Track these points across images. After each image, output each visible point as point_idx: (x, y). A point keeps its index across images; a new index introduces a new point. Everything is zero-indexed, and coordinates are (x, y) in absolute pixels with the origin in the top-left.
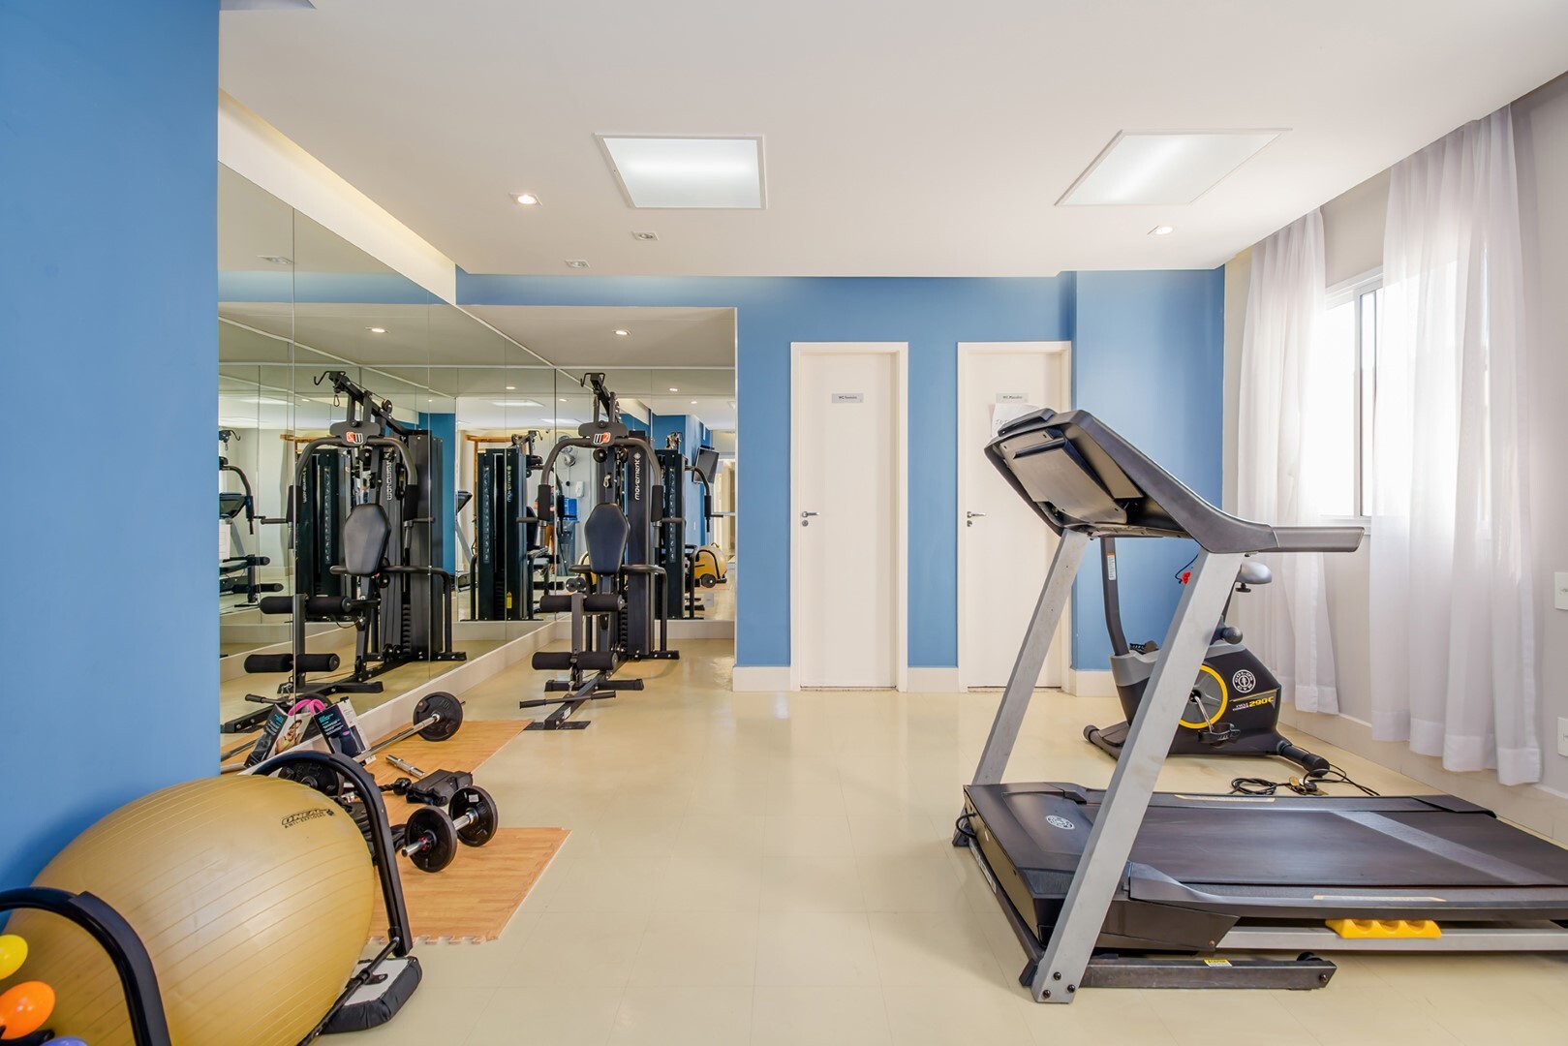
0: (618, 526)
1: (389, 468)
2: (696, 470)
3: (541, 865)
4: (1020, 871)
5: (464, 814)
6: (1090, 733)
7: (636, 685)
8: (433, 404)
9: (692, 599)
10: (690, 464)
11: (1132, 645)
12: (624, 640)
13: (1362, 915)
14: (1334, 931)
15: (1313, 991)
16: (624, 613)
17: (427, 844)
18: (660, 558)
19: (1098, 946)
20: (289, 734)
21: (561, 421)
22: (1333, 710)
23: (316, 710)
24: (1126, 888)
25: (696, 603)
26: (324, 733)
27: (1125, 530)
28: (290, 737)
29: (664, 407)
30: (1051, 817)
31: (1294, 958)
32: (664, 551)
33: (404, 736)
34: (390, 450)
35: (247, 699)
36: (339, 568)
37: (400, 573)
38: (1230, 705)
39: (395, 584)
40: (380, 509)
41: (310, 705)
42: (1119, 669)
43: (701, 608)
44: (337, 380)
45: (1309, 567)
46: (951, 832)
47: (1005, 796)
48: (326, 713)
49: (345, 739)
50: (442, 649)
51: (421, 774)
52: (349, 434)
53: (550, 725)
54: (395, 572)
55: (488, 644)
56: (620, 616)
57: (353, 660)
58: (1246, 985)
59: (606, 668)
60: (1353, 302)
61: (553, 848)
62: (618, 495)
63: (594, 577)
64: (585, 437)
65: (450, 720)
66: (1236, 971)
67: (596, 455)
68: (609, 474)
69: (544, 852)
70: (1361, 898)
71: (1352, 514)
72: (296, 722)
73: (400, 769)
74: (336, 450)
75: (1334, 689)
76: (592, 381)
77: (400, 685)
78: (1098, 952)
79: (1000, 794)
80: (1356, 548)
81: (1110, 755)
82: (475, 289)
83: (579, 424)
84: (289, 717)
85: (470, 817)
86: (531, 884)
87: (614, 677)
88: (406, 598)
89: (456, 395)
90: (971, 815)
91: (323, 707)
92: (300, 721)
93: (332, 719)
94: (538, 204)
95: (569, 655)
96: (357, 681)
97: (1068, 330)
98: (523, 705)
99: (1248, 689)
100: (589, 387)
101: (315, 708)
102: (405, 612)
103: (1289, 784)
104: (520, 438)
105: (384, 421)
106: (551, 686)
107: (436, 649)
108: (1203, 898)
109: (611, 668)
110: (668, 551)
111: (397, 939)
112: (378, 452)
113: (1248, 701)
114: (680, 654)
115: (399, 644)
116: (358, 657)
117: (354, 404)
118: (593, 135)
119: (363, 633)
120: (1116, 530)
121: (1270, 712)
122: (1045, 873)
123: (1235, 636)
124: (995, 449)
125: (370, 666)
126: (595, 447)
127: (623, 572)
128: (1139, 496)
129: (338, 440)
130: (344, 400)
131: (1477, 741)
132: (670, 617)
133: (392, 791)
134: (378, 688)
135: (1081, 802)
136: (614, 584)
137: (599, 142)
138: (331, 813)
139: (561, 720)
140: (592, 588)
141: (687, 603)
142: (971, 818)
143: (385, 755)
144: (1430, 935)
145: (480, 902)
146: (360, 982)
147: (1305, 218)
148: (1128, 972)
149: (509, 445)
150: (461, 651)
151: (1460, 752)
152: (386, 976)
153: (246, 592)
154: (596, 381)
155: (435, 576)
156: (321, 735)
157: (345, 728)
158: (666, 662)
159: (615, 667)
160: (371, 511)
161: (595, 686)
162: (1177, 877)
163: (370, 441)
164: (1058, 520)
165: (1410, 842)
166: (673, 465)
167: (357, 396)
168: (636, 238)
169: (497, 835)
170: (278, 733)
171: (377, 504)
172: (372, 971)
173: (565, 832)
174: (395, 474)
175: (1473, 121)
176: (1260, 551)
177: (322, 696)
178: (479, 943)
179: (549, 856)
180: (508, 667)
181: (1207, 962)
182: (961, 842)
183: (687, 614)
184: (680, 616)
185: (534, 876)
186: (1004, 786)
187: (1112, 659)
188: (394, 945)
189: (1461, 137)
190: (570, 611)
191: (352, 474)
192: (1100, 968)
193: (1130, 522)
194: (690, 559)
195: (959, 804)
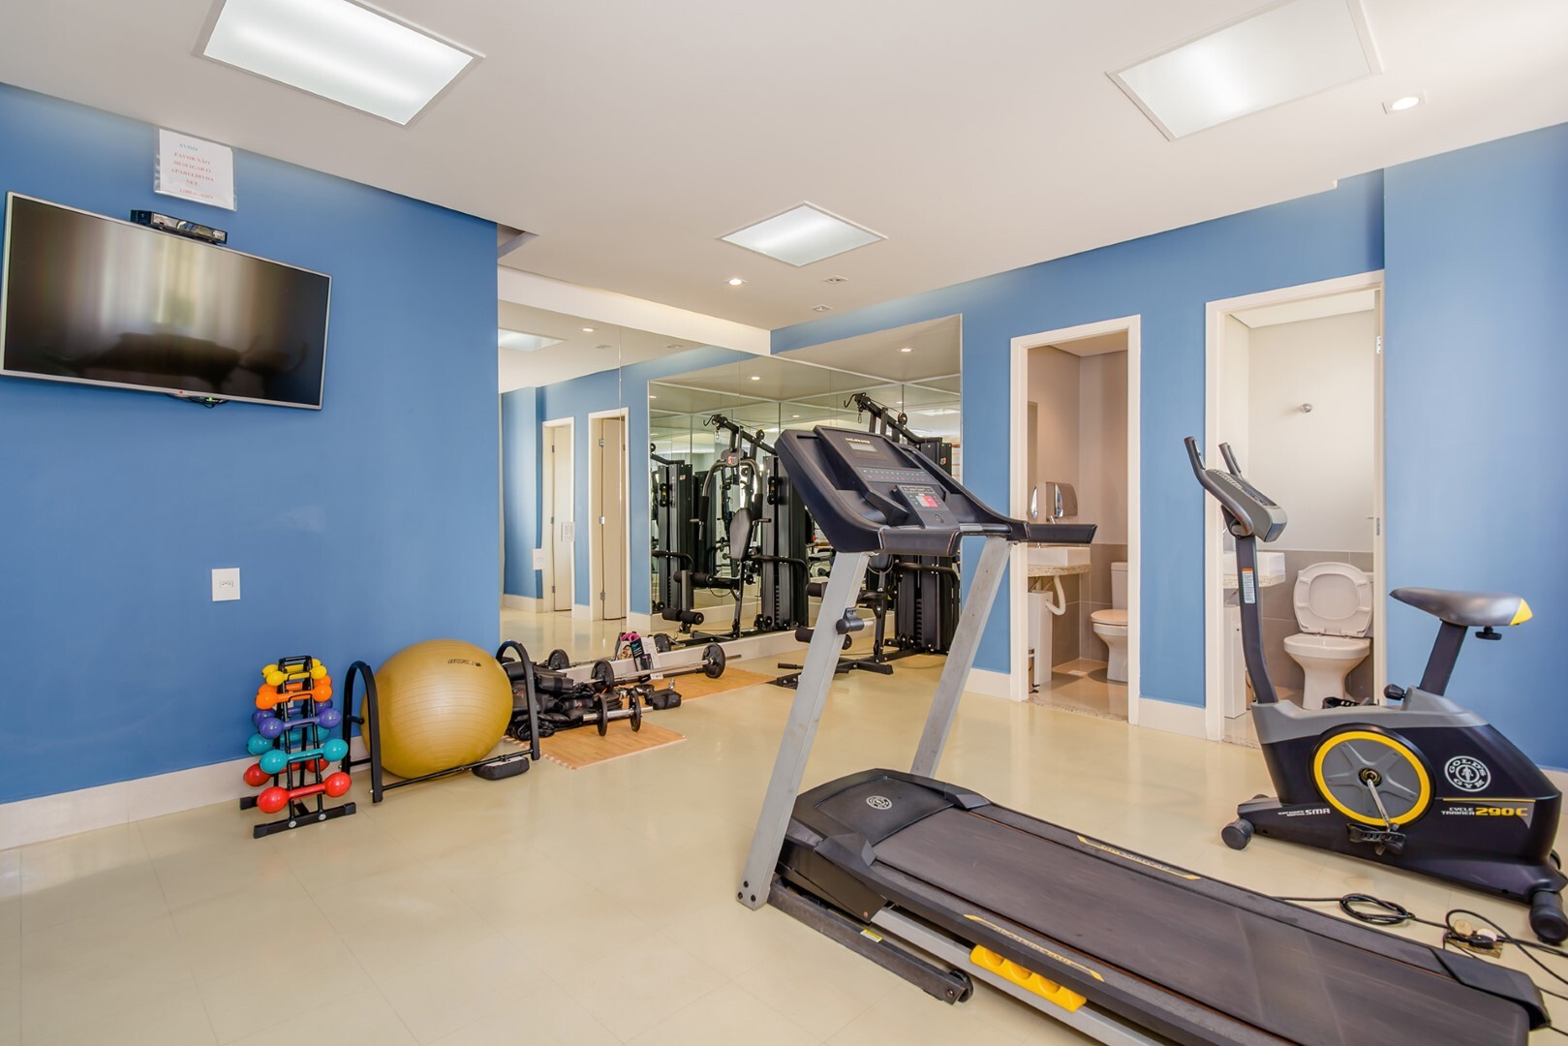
3: (644, 748)
14: (970, 953)
20: (623, 653)
23: (632, 640)
26: (634, 655)
31: (945, 969)
37: (773, 561)
38: (1434, 805)
40: (749, 512)
42: (1258, 720)
48: (635, 642)
49: (644, 661)
52: (729, 458)
56: (916, 611)
58: (887, 965)
61: (662, 743)
65: (718, 664)
66: (880, 949)
69: (655, 743)
72: (626, 646)
82: (783, 341)
84: (622, 642)
88: (777, 581)
93: (637, 647)
94: (743, 283)
97: (1379, 255)
99: (1474, 787)
103: (1449, 928)
105: (755, 446)
113: (1475, 806)
135: (959, 807)
138: (478, 665)
144: (1067, 1003)
146: (499, 759)
160: (744, 513)
173: (681, 738)
179: (653, 745)
181: (862, 930)
185: (632, 751)
187: (1251, 706)
188: (530, 752)
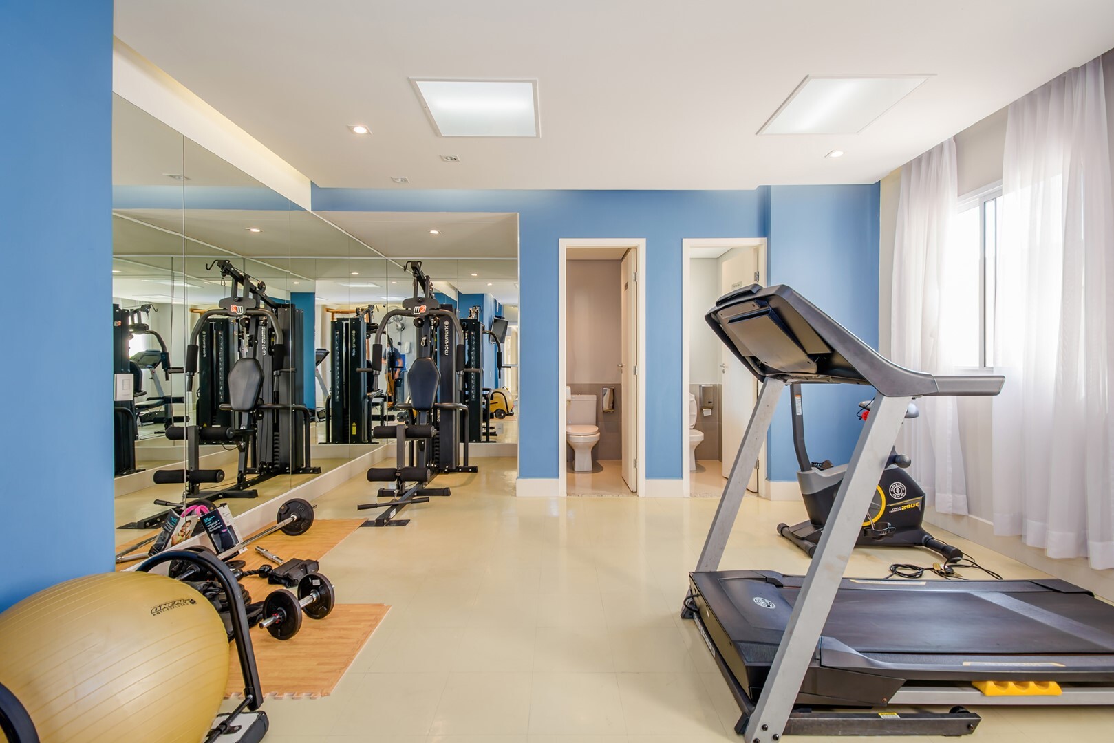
0: (432, 374)
1: (263, 332)
2: (491, 333)
3: (366, 634)
4: (734, 643)
5: (309, 595)
6: (782, 529)
7: (445, 492)
8: (299, 285)
9: (487, 428)
10: (487, 329)
11: (813, 463)
12: (436, 458)
13: (1001, 678)
14: (979, 691)
15: (963, 737)
16: (437, 438)
17: (279, 618)
18: (464, 398)
19: (797, 703)
20: (182, 531)
21: (391, 298)
22: (964, 512)
23: (202, 513)
24: (818, 657)
25: (491, 431)
26: (208, 531)
27: (815, 378)
28: (182, 534)
29: (468, 288)
30: (757, 598)
31: (947, 711)
32: (467, 393)
33: (270, 531)
34: (264, 318)
35: (155, 503)
36: (226, 406)
37: (273, 409)
38: (888, 509)
39: (268, 417)
40: (257, 363)
41: (197, 509)
42: (804, 481)
43: (494, 434)
44: (223, 267)
45: (946, 406)
46: (679, 608)
47: (721, 581)
48: (209, 516)
49: (224, 535)
50: (303, 465)
51: (280, 561)
52: (233, 307)
53: (379, 523)
54: (268, 409)
55: (337, 461)
56: (434, 441)
57: (236, 474)
58: (912, 733)
59: (422, 480)
60: (978, 207)
61: (377, 621)
62: (432, 352)
63: (415, 412)
64: (407, 309)
65: (304, 520)
66: (904, 722)
67: (415, 322)
68: (426, 336)
69: (369, 623)
70: (999, 664)
71: (978, 366)
72: (186, 522)
73: (265, 557)
74: (227, 319)
75: (965, 496)
76: (412, 267)
77: (270, 492)
78: (797, 707)
79: (717, 579)
80: (999, 393)
81: (798, 546)
82: (326, 199)
83: (402, 299)
84: (181, 518)
85: (314, 596)
86: (358, 649)
87: (429, 486)
88: (276, 428)
89: (315, 278)
90: (695, 596)
91: (207, 511)
92: (190, 521)
93: (214, 520)
94: (369, 133)
95: (395, 470)
96: (239, 489)
97: (764, 229)
98: (360, 508)
99: (901, 496)
100: (410, 272)
101: (201, 511)
102: (275, 438)
103: (933, 569)
104: (362, 310)
105: (259, 297)
106: (382, 493)
107: (299, 465)
108: (878, 665)
109: (426, 480)
110: (470, 393)
111: (251, 696)
112: (254, 320)
113: (901, 506)
114: (478, 469)
115: (271, 461)
116: (240, 472)
117: (236, 284)
118: (408, 79)
119: (244, 454)
120: (807, 378)
121: (917, 514)
122: (755, 645)
123: (905, 462)
124: (713, 316)
125: (249, 477)
126: (415, 316)
127: (436, 408)
128: (828, 351)
129: (225, 311)
130: (229, 283)
131: (1071, 536)
132: (471, 441)
133: (258, 575)
134: (254, 494)
135: (779, 585)
136: (430, 417)
137: (412, 84)
138: (193, 602)
139: (388, 519)
140: (414, 421)
141: (484, 430)
142: (696, 598)
143: (254, 546)
144: (1053, 692)
145: (318, 665)
146: (219, 732)
147: (942, 145)
148: (820, 724)
149: (353, 315)
150: (317, 466)
151: (1059, 544)
152: (240, 727)
153: (163, 423)
154: (415, 267)
155: (298, 411)
156: (205, 532)
157: (224, 527)
158: (468, 474)
159: (429, 479)
160: (250, 363)
161: (414, 493)
162: (856, 648)
163: (249, 311)
164: (762, 371)
165: (1031, 617)
166: (474, 331)
167: (239, 279)
168: (444, 160)
169: (335, 610)
170: (173, 530)
171: (254, 358)
172: (230, 723)
173: (387, 607)
174: (268, 337)
175: (1074, 68)
176: (924, 395)
177: (208, 502)
178: (315, 698)
179: (372, 627)
180: (351, 478)
181: (880, 714)
182: (687, 615)
183: (484, 438)
184: (479, 440)
185: (361, 643)
186: (721, 574)
187: (799, 474)
188: (248, 702)
189: (1063, 82)
190: (395, 437)
191: (239, 337)
192: (798, 721)
193: (818, 372)
194: (486, 398)
195: (686, 585)
